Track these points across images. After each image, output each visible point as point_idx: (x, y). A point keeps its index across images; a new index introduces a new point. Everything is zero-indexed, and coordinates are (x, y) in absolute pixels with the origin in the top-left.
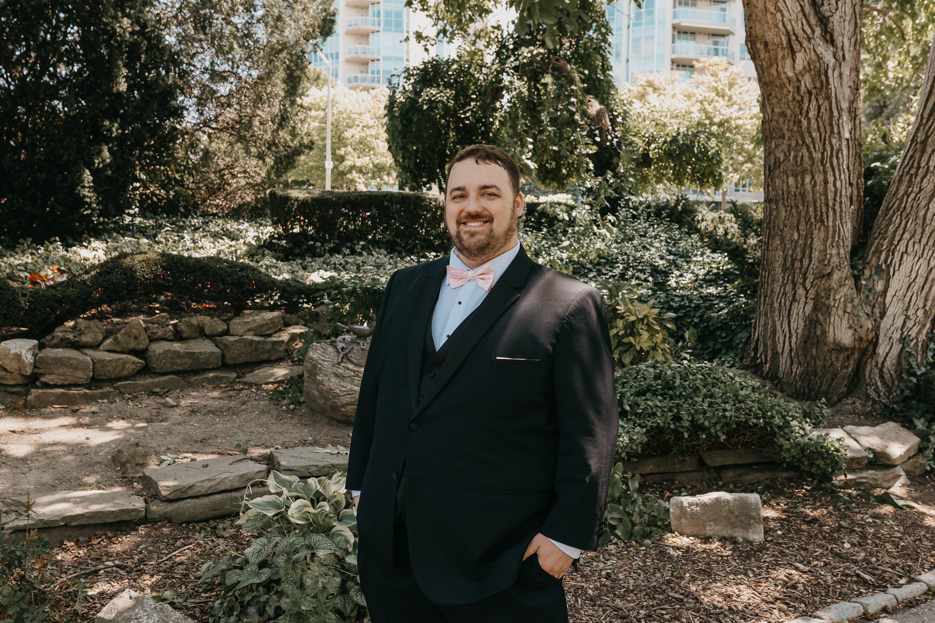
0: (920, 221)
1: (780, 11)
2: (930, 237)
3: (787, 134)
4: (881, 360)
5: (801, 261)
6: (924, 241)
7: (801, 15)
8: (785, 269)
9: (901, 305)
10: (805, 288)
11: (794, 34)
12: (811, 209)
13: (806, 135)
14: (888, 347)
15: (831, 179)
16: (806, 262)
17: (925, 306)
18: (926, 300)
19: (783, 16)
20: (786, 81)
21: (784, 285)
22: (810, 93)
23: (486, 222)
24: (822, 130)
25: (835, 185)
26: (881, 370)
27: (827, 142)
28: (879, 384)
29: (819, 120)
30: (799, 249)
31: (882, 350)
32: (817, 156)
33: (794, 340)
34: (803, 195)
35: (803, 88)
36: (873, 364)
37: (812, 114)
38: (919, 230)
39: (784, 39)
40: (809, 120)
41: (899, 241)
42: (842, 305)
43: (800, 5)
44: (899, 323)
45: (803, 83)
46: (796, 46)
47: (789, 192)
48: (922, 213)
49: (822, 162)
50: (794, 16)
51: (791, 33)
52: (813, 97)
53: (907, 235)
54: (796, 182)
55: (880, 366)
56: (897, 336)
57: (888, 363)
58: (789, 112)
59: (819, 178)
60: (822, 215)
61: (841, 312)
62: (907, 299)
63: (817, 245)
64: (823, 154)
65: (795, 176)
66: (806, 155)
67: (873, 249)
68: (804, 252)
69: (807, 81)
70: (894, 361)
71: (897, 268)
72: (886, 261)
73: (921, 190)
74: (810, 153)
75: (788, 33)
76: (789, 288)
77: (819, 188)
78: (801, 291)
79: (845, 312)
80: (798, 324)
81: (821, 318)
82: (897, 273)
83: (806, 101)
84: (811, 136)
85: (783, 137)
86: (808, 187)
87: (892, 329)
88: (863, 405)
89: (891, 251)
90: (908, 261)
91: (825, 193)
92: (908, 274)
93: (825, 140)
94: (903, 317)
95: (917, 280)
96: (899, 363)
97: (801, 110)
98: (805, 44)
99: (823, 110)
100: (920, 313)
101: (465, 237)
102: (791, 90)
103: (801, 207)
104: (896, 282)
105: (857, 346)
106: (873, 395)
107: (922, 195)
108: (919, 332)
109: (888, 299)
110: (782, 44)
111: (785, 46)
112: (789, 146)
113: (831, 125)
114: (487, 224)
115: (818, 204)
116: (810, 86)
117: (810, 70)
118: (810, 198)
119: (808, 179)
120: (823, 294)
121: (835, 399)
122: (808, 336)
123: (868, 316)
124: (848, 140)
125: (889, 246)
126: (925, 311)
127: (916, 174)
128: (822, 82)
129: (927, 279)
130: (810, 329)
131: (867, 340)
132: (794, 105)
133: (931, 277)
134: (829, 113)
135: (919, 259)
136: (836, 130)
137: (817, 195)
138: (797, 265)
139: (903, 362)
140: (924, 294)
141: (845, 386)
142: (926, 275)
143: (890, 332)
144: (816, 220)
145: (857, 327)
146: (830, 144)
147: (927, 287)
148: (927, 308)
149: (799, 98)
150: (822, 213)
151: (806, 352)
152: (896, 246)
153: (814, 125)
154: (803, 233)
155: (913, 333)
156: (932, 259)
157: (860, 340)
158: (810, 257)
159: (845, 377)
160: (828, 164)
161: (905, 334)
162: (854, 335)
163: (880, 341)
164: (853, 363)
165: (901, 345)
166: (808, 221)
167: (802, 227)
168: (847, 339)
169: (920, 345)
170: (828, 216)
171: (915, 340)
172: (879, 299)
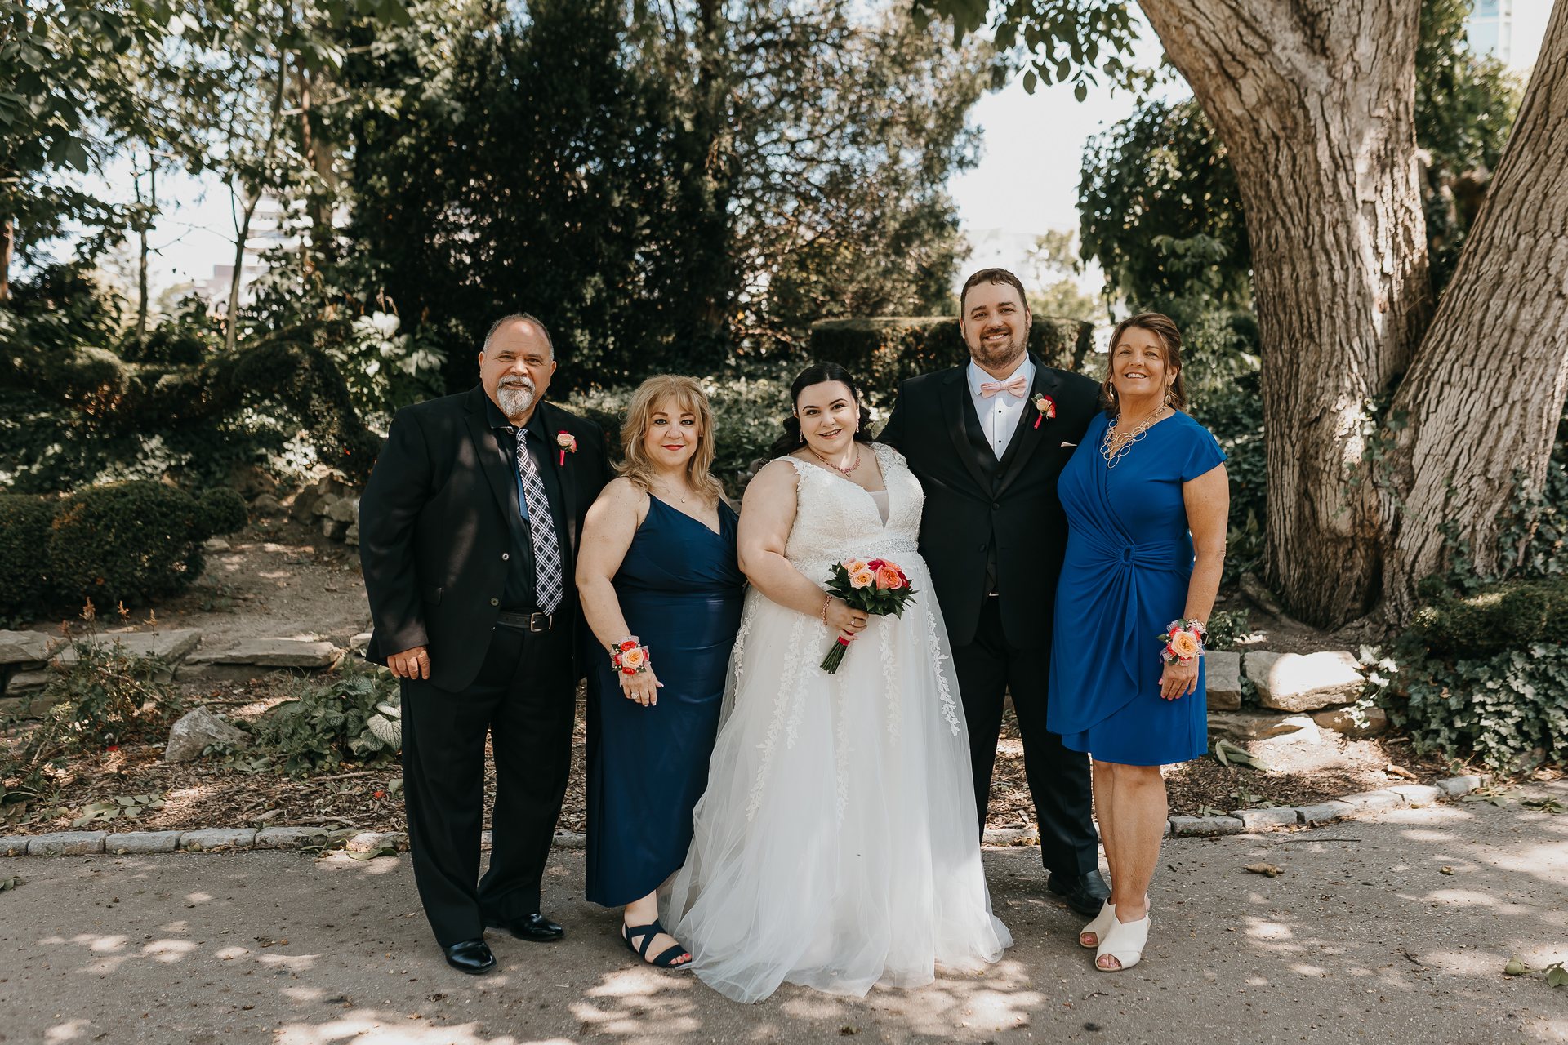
0: (1474, 330)
1: (1189, 21)
2: (1490, 354)
3: (1255, 203)
4: (1409, 560)
6: (1479, 363)
7: (1234, 22)
9: (1440, 469)
10: (1291, 442)
11: (1227, 51)
12: (1295, 318)
13: (1279, 203)
14: (1421, 539)
15: (1323, 269)
16: (1292, 401)
17: (1486, 471)
18: (1488, 462)
19: (1198, 28)
20: (1233, 123)
22: (1277, 138)
23: (1006, 334)
24: (1302, 192)
25: (1331, 278)
26: (1410, 579)
27: (1313, 212)
28: (1406, 598)
29: (1296, 177)
31: (1408, 542)
32: (1297, 233)
33: (1288, 524)
34: (1283, 296)
35: (1265, 132)
36: (1396, 563)
37: (1283, 170)
38: (1472, 345)
39: (1211, 63)
40: (1280, 179)
41: (1439, 364)
42: (1335, 469)
43: (1230, 7)
44: (1438, 498)
45: (1262, 122)
46: (1235, 70)
48: (1478, 316)
49: (1306, 244)
50: (1220, 26)
51: (1221, 50)
52: (1282, 143)
53: (1452, 354)
54: (1273, 277)
55: (1407, 568)
56: (1435, 519)
57: (1421, 566)
58: (1252, 169)
59: (1303, 269)
60: (1310, 327)
61: (1334, 481)
62: (1451, 460)
63: (1304, 373)
64: (1306, 229)
65: (1270, 267)
66: (1282, 233)
68: (1289, 386)
69: (1268, 121)
70: (1432, 562)
71: (1432, 409)
72: (1415, 397)
73: (1478, 278)
74: (1287, 231)
75: (1215, 53)
76: (1278, 444)
77: (1304, 283)
78: (1288, 448)
79: (1339, 480)
80: (1289, 499)
81: (1311, 489)
82: (1432, 417)
83: (1272, 150)
84: (1285, 204)
86: (1288, 284)
87: (1427, 508)
89: (1425, 381)
90: (1452, 396)
91: (1315, 294)
92: (1451, 418)
93: (1308, 207)
94: (1444, 490)
95: (1468, 428)
96: (1439, 567)
97: (1267, 165)
98: (1254, 63)
99: (1300, 161)
100: (1477, 483)
101: (989, 349)
102: (1247, 135)
103: (1282, 316)
104: (1431, 432)
105: (1360, 535)
106: (1391, 617)
107: (1479, 286)
108: (1478, 515)
109: (1417, 460)
110: (1210, 71)
111: (1214, 70)
113: (1319, 183)
115: (1304, 311)
116: (1276, 127)
117: (1270, 102)
118: (1291, 301)
119: (1286, 272)
120: (1312, 452)
121: (1341, 620)
122: (1300, 518)
123: (1376, 485)
124: (1373, 203)
125: (1423, 373)
126: (1488, 481)
127: (1475, 251)
128: (1294, 117)
129: (1486, 427)
130: (1300, 507)
131: (1372, 525)
132: (1256, 158)
133: (1494, 422)
134: (1313, 165)
135: (1471, 392)
136: (1328, 191)
137: (1302, 295)
138: (1283, 406)
139: (1446, 564)
140: (1483, 450)
141: (1354, 599)
142: (1484, 419)
143: (1423, 514)
144: (1303, 336)
145: (1358, 504)
146: (1319, 213)
147: (1489, 440)
148: (1490, 476)
149: (1260, 146)
150: (1310, 323)
151: (1301, 544)
152: (1433, 372)
153: (1289, 186)
154: (1287, 356)
155: (1465, 517)
156: (1495, 393)
157: (1362, 525)
158: (1296, 394)
159: (1349, 586)
160: (1317, 246)
161: (1450, 517)
162: (1354, 516)
163: (1405, 528)
164: (1360, 562)
165: (1443, 537)
166: (1292, 337)
167: (1285, 347)
168: (1343, 523)
169: (1480, 537)
170: (1320, 328)
171: (1469, 529)
172: (1402, 460)
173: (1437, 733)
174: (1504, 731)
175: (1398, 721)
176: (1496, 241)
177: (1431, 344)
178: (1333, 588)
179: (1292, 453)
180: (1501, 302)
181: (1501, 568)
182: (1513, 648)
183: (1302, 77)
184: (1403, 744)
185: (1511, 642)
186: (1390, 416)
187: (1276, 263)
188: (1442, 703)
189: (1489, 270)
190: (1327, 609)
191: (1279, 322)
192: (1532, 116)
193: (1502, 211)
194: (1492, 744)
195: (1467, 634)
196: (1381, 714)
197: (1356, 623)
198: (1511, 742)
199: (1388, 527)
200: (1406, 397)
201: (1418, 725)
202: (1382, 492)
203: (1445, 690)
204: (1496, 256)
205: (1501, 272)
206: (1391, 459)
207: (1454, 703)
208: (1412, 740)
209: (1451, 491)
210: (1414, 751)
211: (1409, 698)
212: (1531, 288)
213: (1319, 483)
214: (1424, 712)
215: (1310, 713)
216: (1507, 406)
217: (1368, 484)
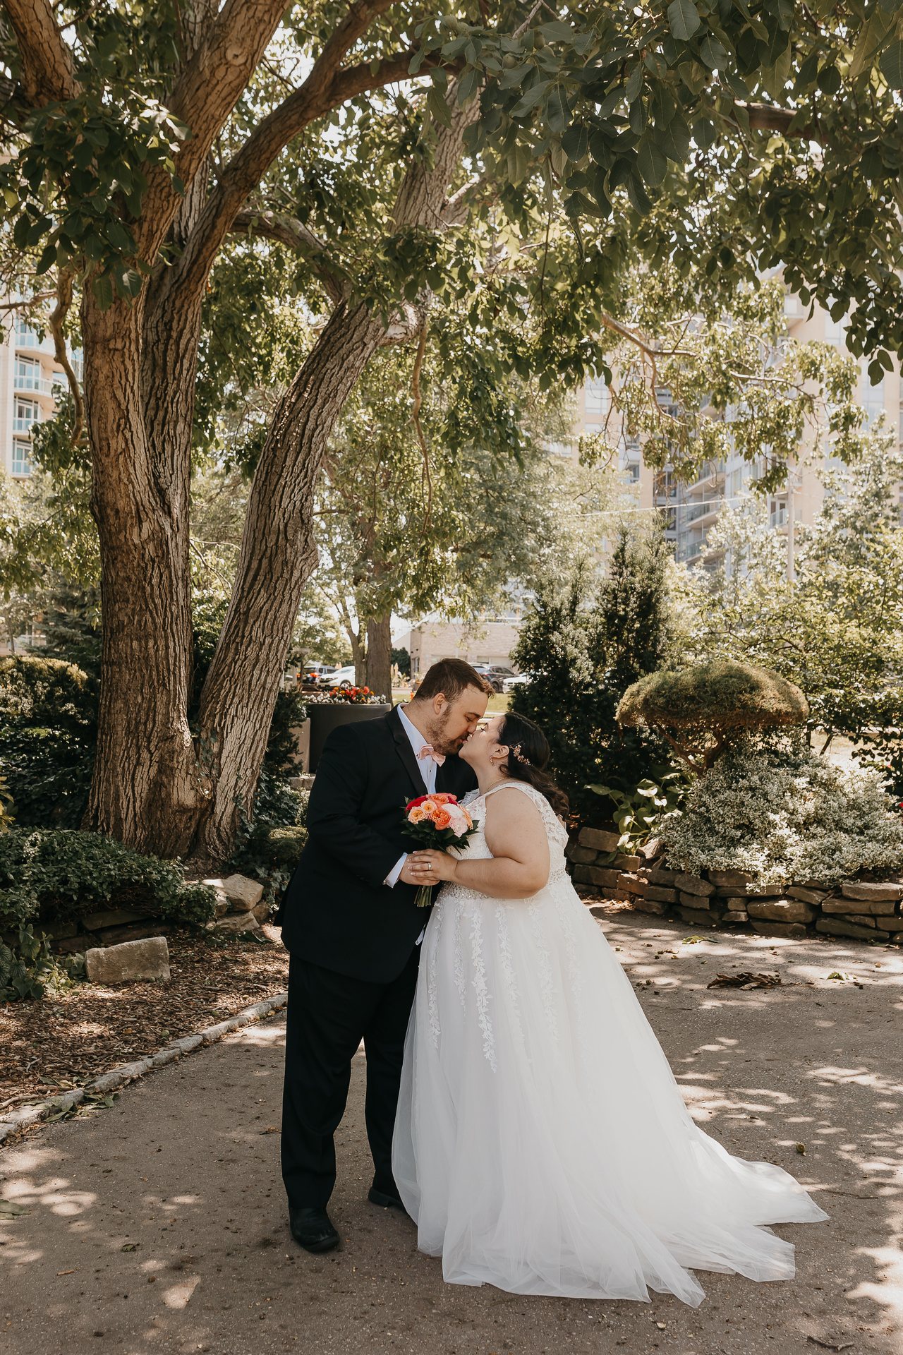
0: (247, 687)
1: (131, 482)
2: (255, 701)
3: (132, 599)
4: (218, 819)
5: (145, 724)
6: (250, 705)
7: (147, 488)
8: (128, 733)
9: (233, 765)
10: (149, 751)
11: (142, 505)
12: (154, 672)
14: (224, 807)
15: (171, 644)
16: (150, 726)
17: (253, 765)
18: (254, 760)
19: (134, 487)
20: (133, 548)
21: (128, 749)
22: (153, 561)
24: (163, 597)
25: (175, 651)
26: (218, 829)
27: (168, 609)
28: (217, 842)
29: (161, 587)
30: (142, 712)
31: (219, 809)
32: (159, 621)
33: (138, 804)
34: (147, 659)
35: (147, 556)
36: (212, 823)
37: (154, 581)
38: (246, 695)
39: (133, 509)
41: (230, 705)
42: (184, 767)
43: (148, 478)
44: (232, 783)
45: (147, 551)
46: (143, 516)
47: (132, 655)
48: (247, 680)
49: (163, 628)
51: (140, 504)
52: (156, 565)
53: (236, 700)
54: (140, 646)
55: (217, 825)
56: (231, 795)
57: (224, 822)
58: (134, 578)
59: (161, 643)
60: (164, 679)
61: (184, 774)
62: (238, 760)
63: (160, 708)
64: (164, 620)
65: (139, 640)
66: (149, 619)
67: (207, 712)
68: (148, 715)
69: (150, 549)
70: (229, 820)
71: (229, 731)
72: (219, 724)
74: (153, 619)
75: (137, 504)
76: (132, 752)
77: (161, 652)
78: (145, 754)
79: (187, 773)
80: (142, 788)
81: (165, 780)
82: (229, 735)
83: (149, 568)
84: (154, 602)
85: (127, 601)
86: (152, 651)
87: (227, 789)
88: (204, 864)
89: (224, 715)
90: (238, 723)
91: (167, 658)
92: (238, 736)
93: (166, 606)
94: (235, 777)
95: (246, 741)
96: (233, 821)
97: (145, 576)
98: (150, 514)
99: (164, 577)
100: (249, 772)
102: (137, 557)
103: (144, 671)
104: (229, 744)
105: (198, 806)
106: (213, 853)
107: (247, 662)
108: (248, 791)
109: (223, 760)
111: (134, 514)
112: (133, 610)
113: (171, 592)
115: (160, 668)
116: (153, 555)
117: (153, 539)
118: (153, 661)
119: (151, 644)
120: (166, 756)
122: (151, 799)
125: (222, 710)
126: (253, 771)
127: (242, 643)
128: (163, 551)
129: (253, 741)
130: (152, 792)
131: (202, 800)
133: (256, 738)
136: (174, 597)
137: (160, 660)
138: (141, 728)
139: (235, 818)
140: (252, 754)
142: (252, 737)
143: (225, 792)
144: (159, 684)
145: (199, 788)
146: (171, 611)
147: (253, 748)
150: (164, 677)
151: (151, 814)
152: (228, 710)
153: (157, 592)
154: (147, 696)
155: (244, 792)
156: (257, 722)
158: (154, 721)
161: (237, 793)
162: (196, 795)
163: (217, 799)
165: (234, 804)
166: (151, 685)
167: (145, 691)
168: (188, 800)
169: (249, 803)
170: (169, 680)
171: (245, 798)
172: (216, 761)
179: (148, 757)
180: (259, 672)
187: (143, 638)
189: (251, 653)
191: (142, 675)
192: (261, 572)
193: (255, 622)
200: (215, 724)
205: (258, 656)
212: (271, 665)
213: (171, 776)
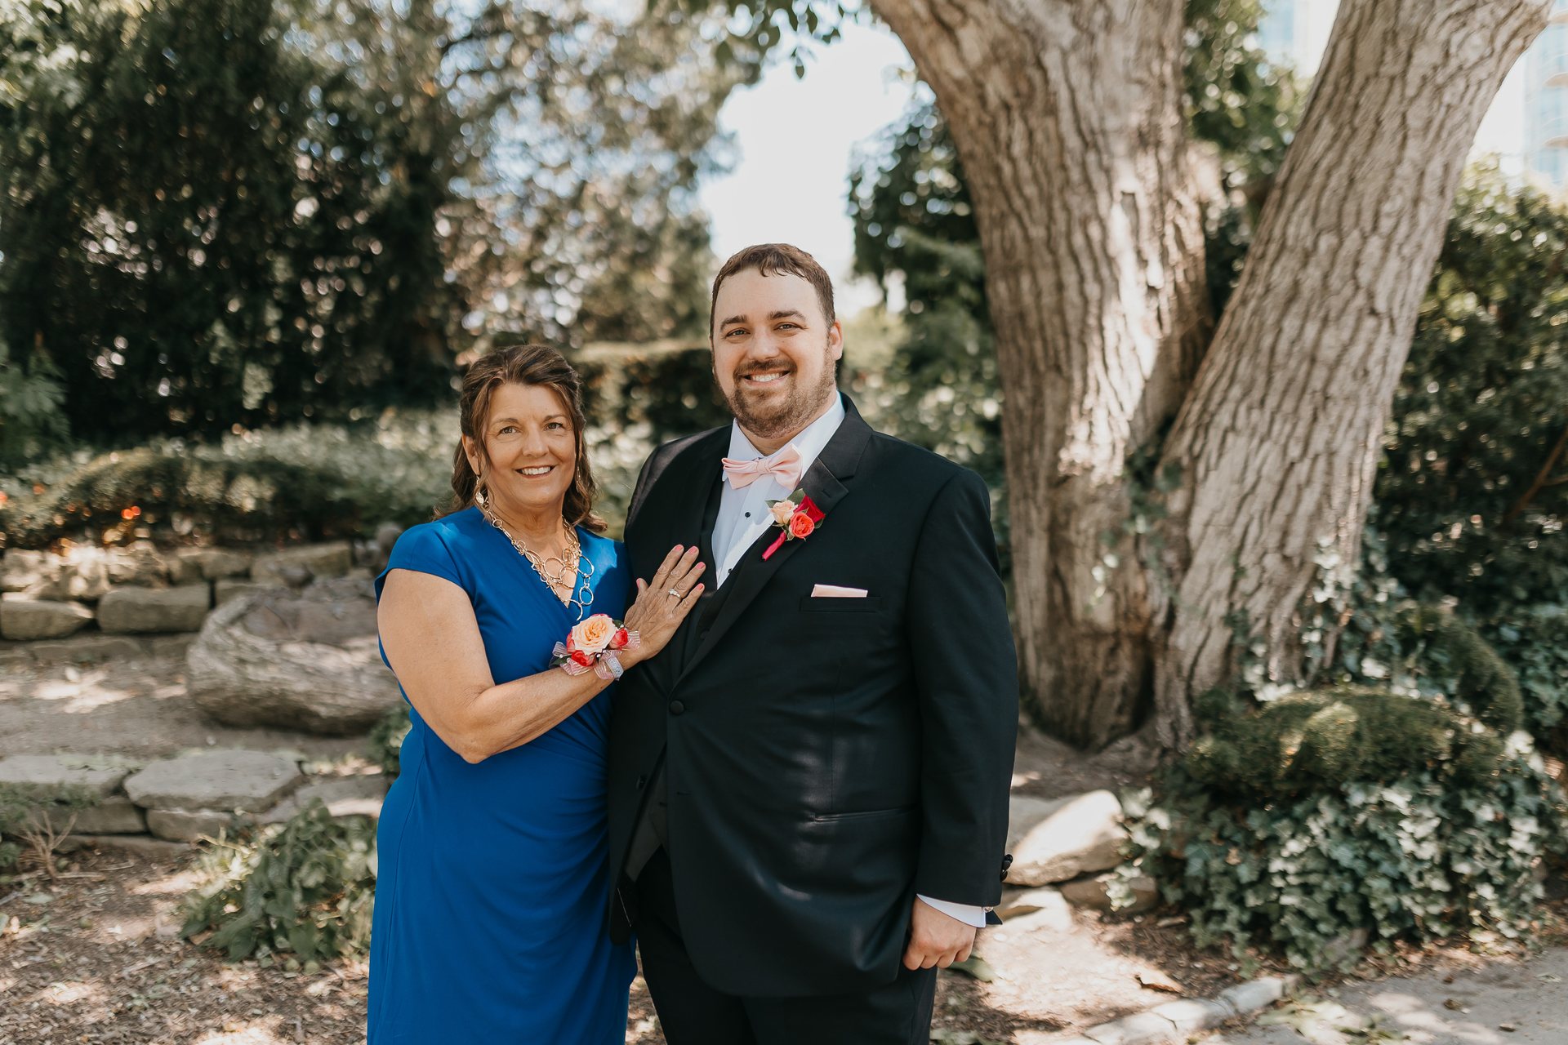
0: (1263, 359)
2: (1285, 393)
3: (984, 194)
4: (1187, 662)
6: (1272, 402)
9: (1223, 543)
12: (1038, 345)
13: (1013, 193)
14: (1200, 636)
15: (1070, 279)
17: (1282, 545)
18: (1285, 533)
22: (1007, 107)
23: (784, 373)
24: (1043, 179)
25: (1082, 293)
26: (1189, 687)
27: (1057, 205)
28: (1183, 712)
29: (1035, 159)
31: (1185, 638)
32: (1037, 232)
34: (1022, 316)
35: (993, 101)
36: (1171, 667)
37: (1019, 148)
38: (1261, 379)
39: (921, 8)
40: (1012, 160)
41: (1221, 404)
42: (1091, 543)
44: (1223, 580)
45: (990, 87)
48: (1267, 341)
49: (1048, 247)
52: (1016, 115)
53: (1236, 392)
54: (1010, 290)
55: (1185, 673)
56: (1219, 609)
57: (1203, 669)
58: (978, 150)
59: (1046, 279)
60: (1057, 356)
62: (1237, 531)
63: (1051, 417)
64: (1048, 229)
65: (1005, 277)
66: (1019, 234)
68: (1032, 432)
69: (997, 85)
70: (1217, 665)
71: (1213, 460)
72: (1191, 448)
73: (1267, 290)
74: (1025, 230)
77: (1048, 300)
80: (1037, 580)
81: (1063, 568)
82: (1213, 475)
83: (1002, 123)
84: (1022, 194)
86: (1028, 299)
88: (1146, 755)
89: (1203, 427)
90: (1238, 446)
91: (1060, 311)
92: (1237, 475)
93: (1050, 199)
94: (1229, 571)
95: (1260, 489)
96: (1226, 671)
97: (997, 143)
99: (1039, 137)
100: (1272, 561)
101: (750, 400)
103: (1022, 342)
104: (1211, 493)
105: (1124, 630)
106: (1167, 735)
107: (1269, 302)
108: (1274, 603)
109: (1195, 530)
110: (920, 18)
111: (927, 19)
113: (1063, 167)
114: (787, 377)
115: (1049, 332)
116: (1007, 93)
117: (998, 60)
118: (1032, 321)
119: (1025, 282)
120: (1062, 519)
121: (1103, 738)
122: (1051, 607)
123: (1143, 565)
124: (1133, 195)
125: (1200, 417)
126: (1286, 559)
127: (1263, 256)
128: (1030, 81)
129: (1281, 487)
130: (1050, 591)
131: (1138, 617)
132: (983, 134)
133: (1292, 483)
134: (1055, 146)
135: (1262, 441)
136: (1075, 175)
137: (1046, 315)
139: (1235, 668)
140: (1279, 518)
141: (1120, 711)
142: (1278, 477)
143: (1203, 604)
144: (1049, 368)
145: (1120, 590)
146: (1066, 208)
147: (1285, 504)
148: (1288, 551)
149: (988, 119)
150: (1056, 353)
151: (1053, 638)
152: (1213, 415)
153: (1025, 171)
154: (1029, 394)
155: (1257, 606)
156: (1292, 442)
157: (1126, 617)
159: (1112, 695)
160: (1063, 250)
161: (1238, 606)
162: (1116, 605)
163: (1181, 619)
164: (1126, 666)
165: (1228, 632)
166: (1034, 369)
167: (1027, 381)
168: (1104, 616)
169: (1276, 633)
170: (1069, 359)
171: (1262, 623)
172: (1176, 531)
173: (1223, 914)
174: (1312, 912)
175: (1172, 895)
176: (1290, 242)
177: (1211, 377)
178: (1093, 698)
179: (1039, 519)
180: (1297, 323)
181: (1304, 671)
182: (1322, 792)
183: (1040, 27)
184: (1179, 928)
185: (1319, 785)
186: (1159, 472)
187: (1012, 272)
188: (1229, 872)
189: (1282, 279)
190: (1086, 724)
191: (1019, 351)
192: (1331, 77)
193: (1298, 201)
194: (1296, 931)
195: (1261, 775)
196: (1150, 884)
197: (1122, 744)
198: (1323, 927)
199: (1160, 619)
200: (1179, 447)
201: (1199, 902)
202: (1151, 574)
203: (1234, 852)
204: (1289, 262)
205: (1296, 285)
206: (1162, 530)
207: (1246, 874)
208: (1190, 922)
209: (1239, 572)
210: (1191, 939)
211: (1184, 863)
212: (1335, 303)
213: (1071, 560)
214: (1206, 885)
215: (1056, 885)
216: (1307, 462)
217: (1133, 564)
